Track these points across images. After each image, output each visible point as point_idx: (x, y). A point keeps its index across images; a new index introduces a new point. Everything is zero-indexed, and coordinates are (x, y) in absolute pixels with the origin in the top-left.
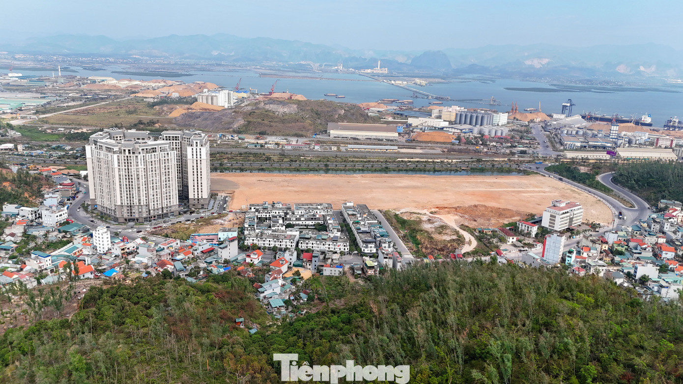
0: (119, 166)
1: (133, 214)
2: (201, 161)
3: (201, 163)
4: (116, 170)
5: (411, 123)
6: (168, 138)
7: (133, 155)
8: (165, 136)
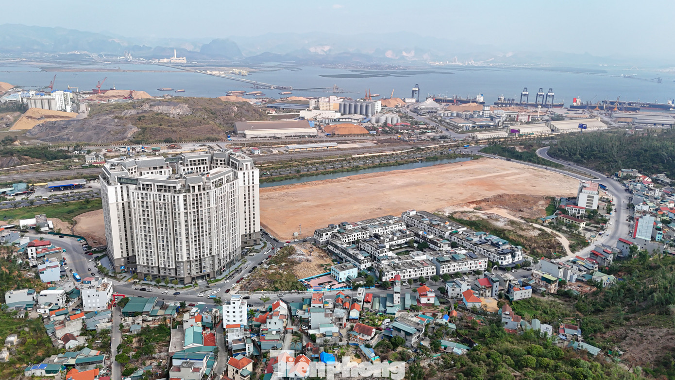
0: (186, 209)
1: (203, 270)
2: (253, 186)
3: (253, 190)
4: (182, 215)
5: (303, 116)
6: (193, 162)
7: (204, 192)
8: (189, 160)
